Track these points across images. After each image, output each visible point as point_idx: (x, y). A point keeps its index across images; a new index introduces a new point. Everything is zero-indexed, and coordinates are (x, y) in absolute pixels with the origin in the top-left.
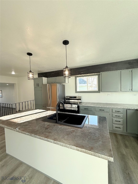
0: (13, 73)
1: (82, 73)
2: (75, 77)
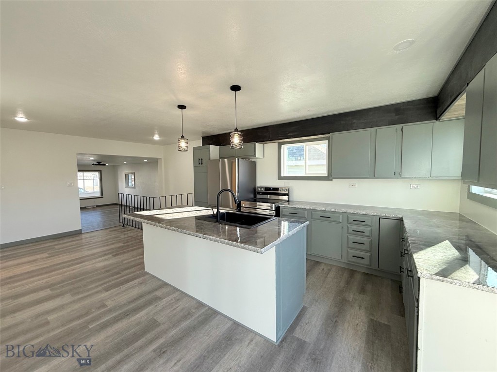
0: (156, 137)
1: (291, 134)
2: (279, 143)
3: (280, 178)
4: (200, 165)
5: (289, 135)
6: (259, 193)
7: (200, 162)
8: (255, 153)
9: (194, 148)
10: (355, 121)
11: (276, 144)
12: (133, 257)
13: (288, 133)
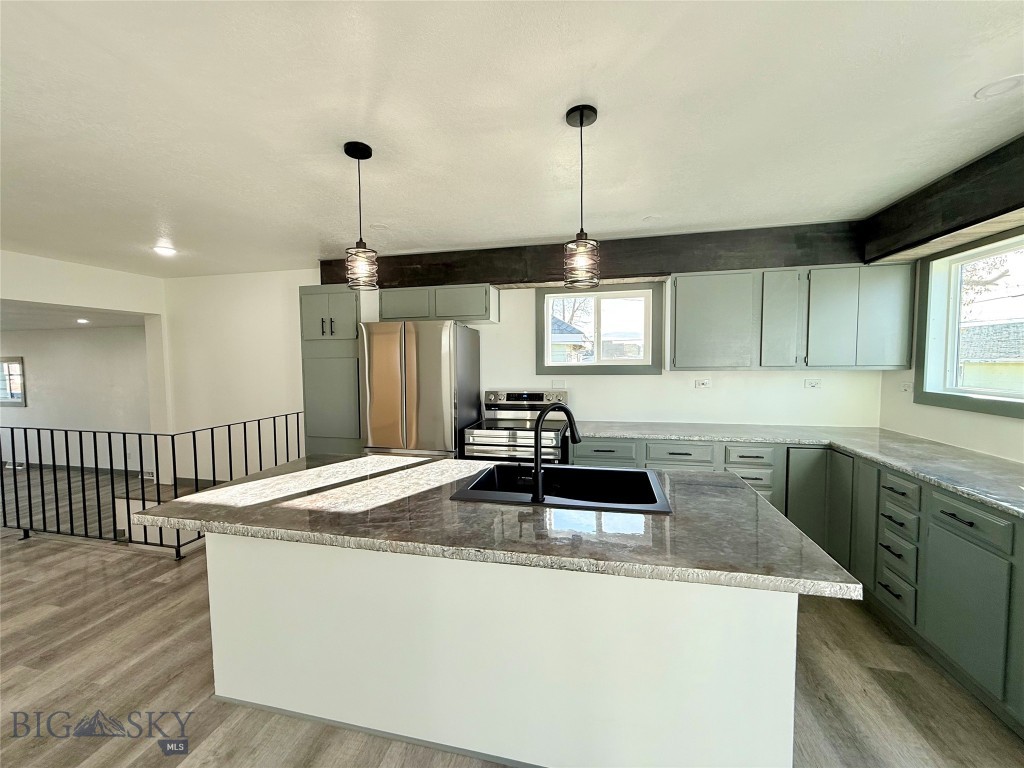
0: (165, 249)
2: (537, 289)
3: (541, 369)
4: (328, 335)
6: (489, 407)
7: (324, 328)
8: (487, 309)
9: (302, 289)
10: (722, 252)
11: (532, 292)
12: (132, 649)
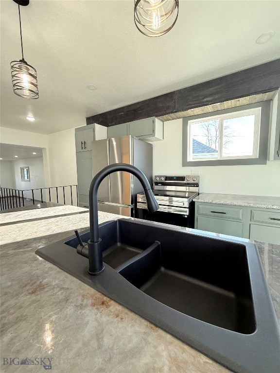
1: (208, 99)
2: (183, 118)
3: (185, 163)
4: (84, 150)
5: (205, 100)
6: (157, 184)
7: (82, 146)
8: (154, 131)
9: (76, 129)
13: (203, 99)
